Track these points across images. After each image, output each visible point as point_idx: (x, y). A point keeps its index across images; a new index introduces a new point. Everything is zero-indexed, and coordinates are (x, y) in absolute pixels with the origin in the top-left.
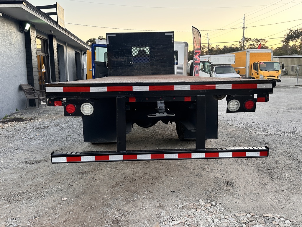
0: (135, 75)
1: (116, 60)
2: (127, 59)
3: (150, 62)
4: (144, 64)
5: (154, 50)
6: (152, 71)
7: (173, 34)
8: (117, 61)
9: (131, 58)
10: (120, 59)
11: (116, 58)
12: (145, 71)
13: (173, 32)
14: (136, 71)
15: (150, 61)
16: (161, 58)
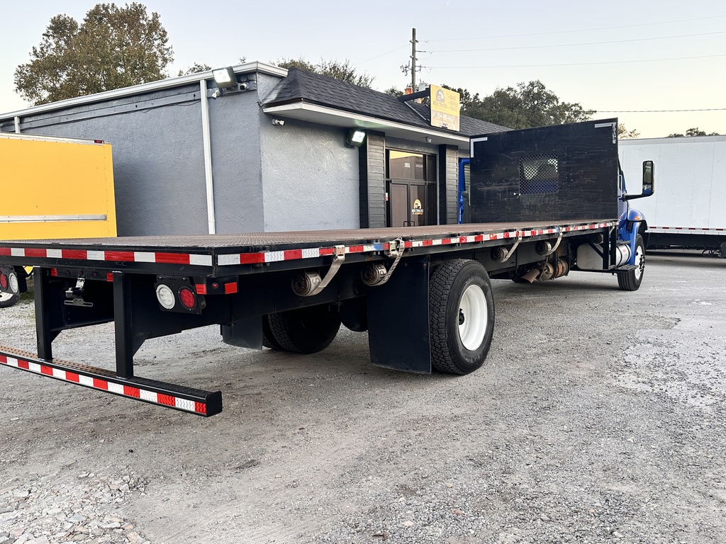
0: (524, 221)
1: (486, 188)
2: (507, 187)
3: (557, 192)
4: (545, 197)
5: (567, 163)
6: (561, 210)
7: (614, 124)
8: (488, 192)
9: (517, 184)
10: (494, 187)
11: (487, 186)
12: (546, 212)
13: (615, 120)
14: (527, 212)
15: (559, 188)
16: (584, 181)
